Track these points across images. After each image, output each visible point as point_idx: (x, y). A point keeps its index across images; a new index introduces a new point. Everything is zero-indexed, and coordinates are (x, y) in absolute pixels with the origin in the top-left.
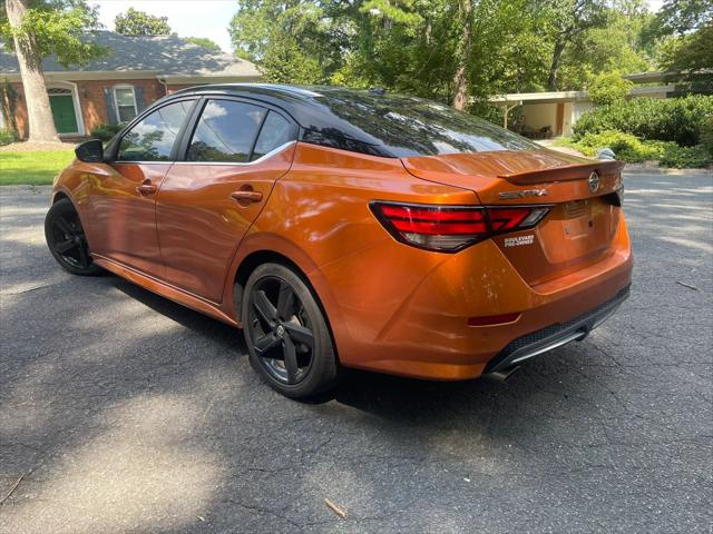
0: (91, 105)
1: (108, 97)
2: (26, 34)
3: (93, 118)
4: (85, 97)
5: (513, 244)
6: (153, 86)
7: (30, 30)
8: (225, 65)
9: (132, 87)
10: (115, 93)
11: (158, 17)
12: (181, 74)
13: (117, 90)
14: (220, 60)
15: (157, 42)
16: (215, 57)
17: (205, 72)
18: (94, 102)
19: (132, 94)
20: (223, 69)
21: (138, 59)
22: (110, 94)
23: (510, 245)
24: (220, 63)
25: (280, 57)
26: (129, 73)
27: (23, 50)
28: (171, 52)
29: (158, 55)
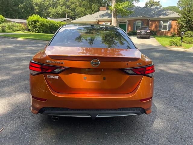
0: (130, 26)
1: (134, 24)
2: (114, 9)
3: (130, 29)
4: (129, 24)
5: (50, 77)
6: (147, 21)
7: (115, 8)
8: (169, 14)
9: (141, 21)
10: (136, 23)
11: (157, 1)
12: (155, 17)
13: (137, 22)
14: (168, 13)
15: (152, 8)
16: (167, 12)
17: (162, 17)
18: (131, 25)
19: (140, 23)
20: (168, 15)
21: (144, 14)
22: (135, 23)
23: (49, 77)
24: (167, 14)
25: (187, 11)
26: (141, 18)
27: (113, 13)
28: (154, 11)
29: (150, 12)
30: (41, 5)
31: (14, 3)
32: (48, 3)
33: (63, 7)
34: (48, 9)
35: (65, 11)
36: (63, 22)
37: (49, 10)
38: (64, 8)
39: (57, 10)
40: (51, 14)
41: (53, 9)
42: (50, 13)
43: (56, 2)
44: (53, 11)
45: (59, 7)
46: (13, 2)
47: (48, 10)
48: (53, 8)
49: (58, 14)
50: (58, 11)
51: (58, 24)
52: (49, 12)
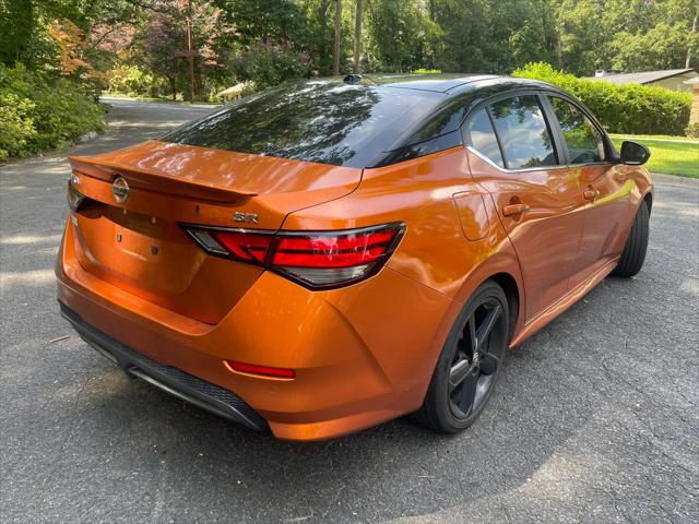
30: (585, 29)
31: (491, 28)
32: (614, 16)
33: (676, 27)
34: (612, 40)
35: (683, 39)
36: (646, 87)
37: (615, 43)
38: (681, 29)
39: (650, 38)
40: (620, 56)
41: (631, 38)
42: (613, 55)
43: (651, 7)
44: (630, 43)
45: (662, 26)
46: (489, 25)
47: (609, 43)
48: (633, 32)
49: (647, 53)
50: (650, 43)
51: (619, 96)
52: (613, 48)
